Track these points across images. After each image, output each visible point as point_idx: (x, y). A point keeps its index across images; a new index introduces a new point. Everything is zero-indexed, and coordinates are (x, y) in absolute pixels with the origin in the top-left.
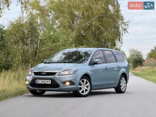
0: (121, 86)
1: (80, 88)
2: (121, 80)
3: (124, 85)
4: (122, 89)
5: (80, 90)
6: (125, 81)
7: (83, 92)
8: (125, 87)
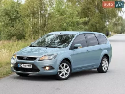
0: (103, 66)
1: (60, 72)
2: (103, 61)
3: (106, 66)
4: (104, 69)
5: (60, 74)
6: (107, 61)
7: (63, 75)
8: (107, 67)
